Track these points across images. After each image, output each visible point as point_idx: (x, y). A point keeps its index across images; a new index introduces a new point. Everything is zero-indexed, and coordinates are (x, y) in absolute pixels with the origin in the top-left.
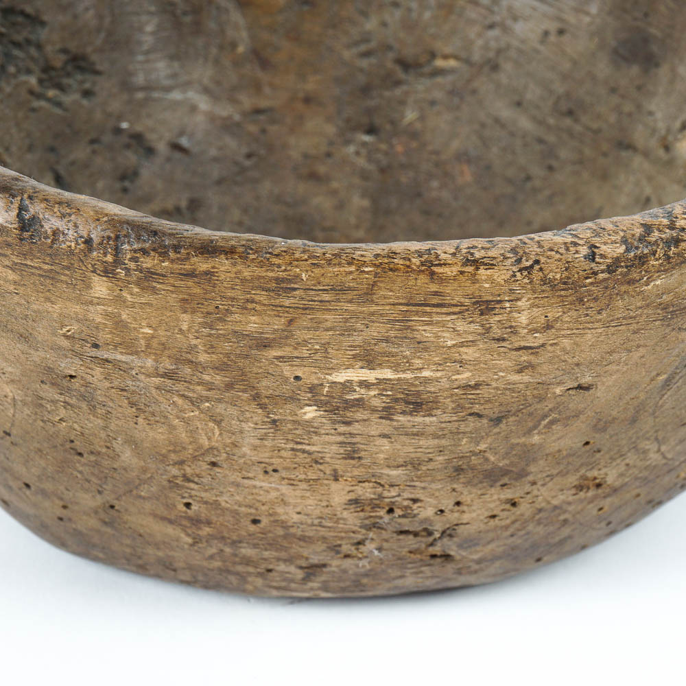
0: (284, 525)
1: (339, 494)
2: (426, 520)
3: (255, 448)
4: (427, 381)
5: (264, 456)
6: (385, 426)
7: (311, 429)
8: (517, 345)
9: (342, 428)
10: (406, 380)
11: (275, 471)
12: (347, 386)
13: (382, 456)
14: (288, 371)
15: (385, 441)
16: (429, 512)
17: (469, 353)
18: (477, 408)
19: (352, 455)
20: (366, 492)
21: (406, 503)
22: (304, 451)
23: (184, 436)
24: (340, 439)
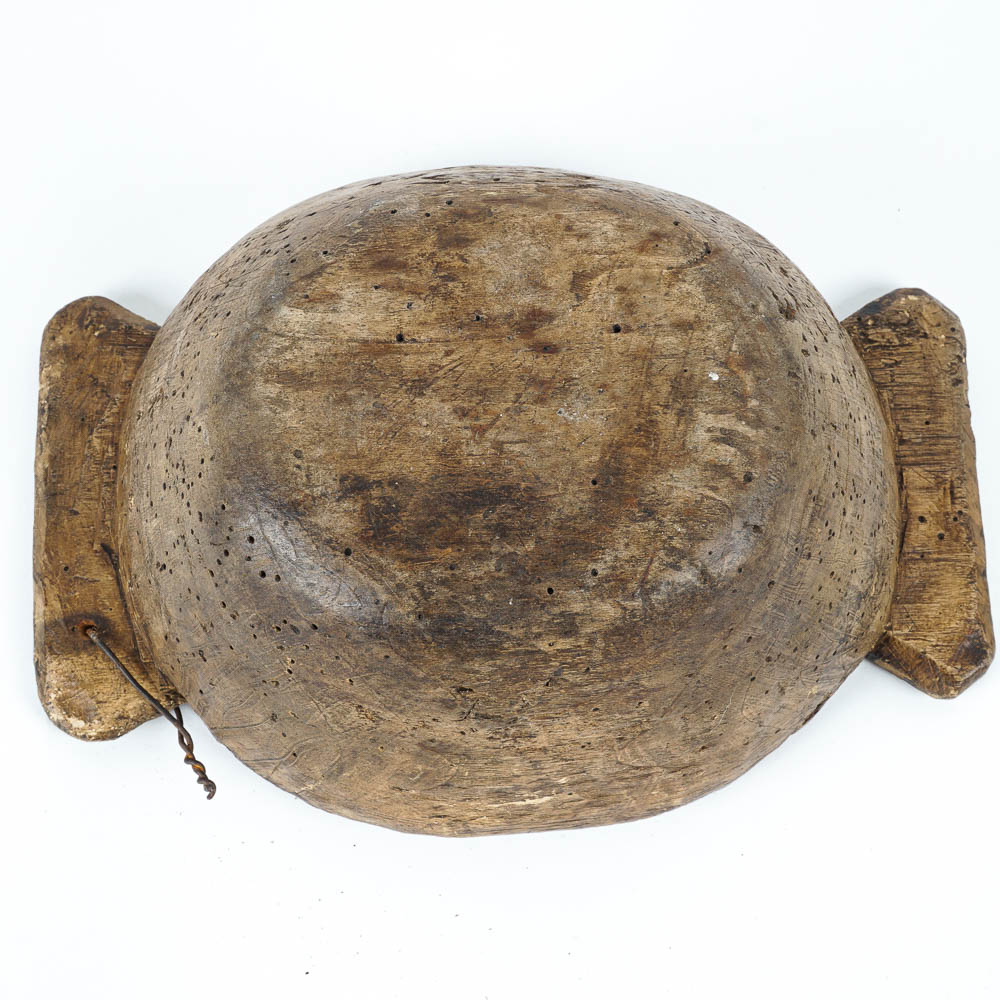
0: (578, 713)
1: (542, 740)
2: (483, 727)
3: (596, 757)
4: (496, 803)
5: (591, 753)
6: (517, 782)
7: (561, 773)
8: (446, 819)
9: (543, 776)
10: (507, 801)
11: (583, 747)
12: (541, 796)
13: (517, 765)
14: (576, 796)
15: (516, 773)
16: (481, 732)
17: (472, 814)
18: (463, 791)
19: (535, 764)
20: (524, 744)
21: (498, 736)
22: (566, 760)
23: (639, 749)
24: (544, 771)
